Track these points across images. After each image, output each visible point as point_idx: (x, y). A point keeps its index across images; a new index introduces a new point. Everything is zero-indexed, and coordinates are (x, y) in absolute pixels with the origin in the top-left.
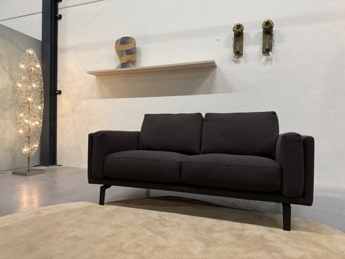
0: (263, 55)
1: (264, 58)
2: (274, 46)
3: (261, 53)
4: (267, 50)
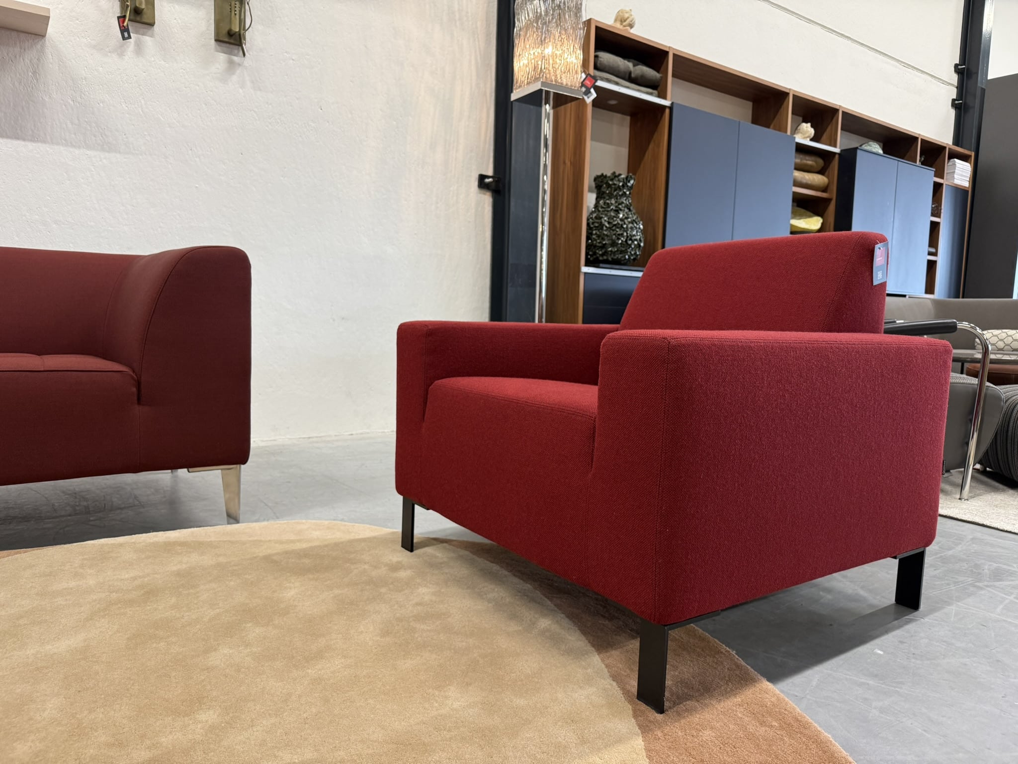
0: (217, 46)
1: (222, 57)
2: (250, 28)
3: (213, 41)
4: (230, 34)
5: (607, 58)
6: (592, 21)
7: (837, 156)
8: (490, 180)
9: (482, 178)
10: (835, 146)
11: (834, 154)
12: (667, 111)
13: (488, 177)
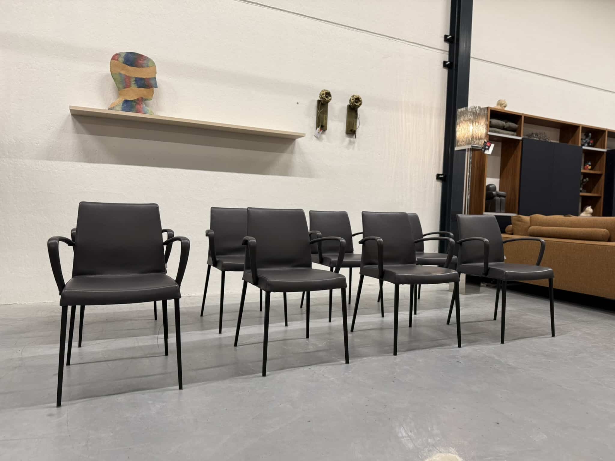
0: (347, 135)
1: (347, 139)
2: (359, 127)
3: (345, 134)
4: (351, 130)
5: (495, 121)
6: (489, 108)
7: (605, 154)
8: (442, 176)
9: (438, 175)
10: (604, 148)
11: (603, 152)
12: (521, 142)
13: (441, 175)
